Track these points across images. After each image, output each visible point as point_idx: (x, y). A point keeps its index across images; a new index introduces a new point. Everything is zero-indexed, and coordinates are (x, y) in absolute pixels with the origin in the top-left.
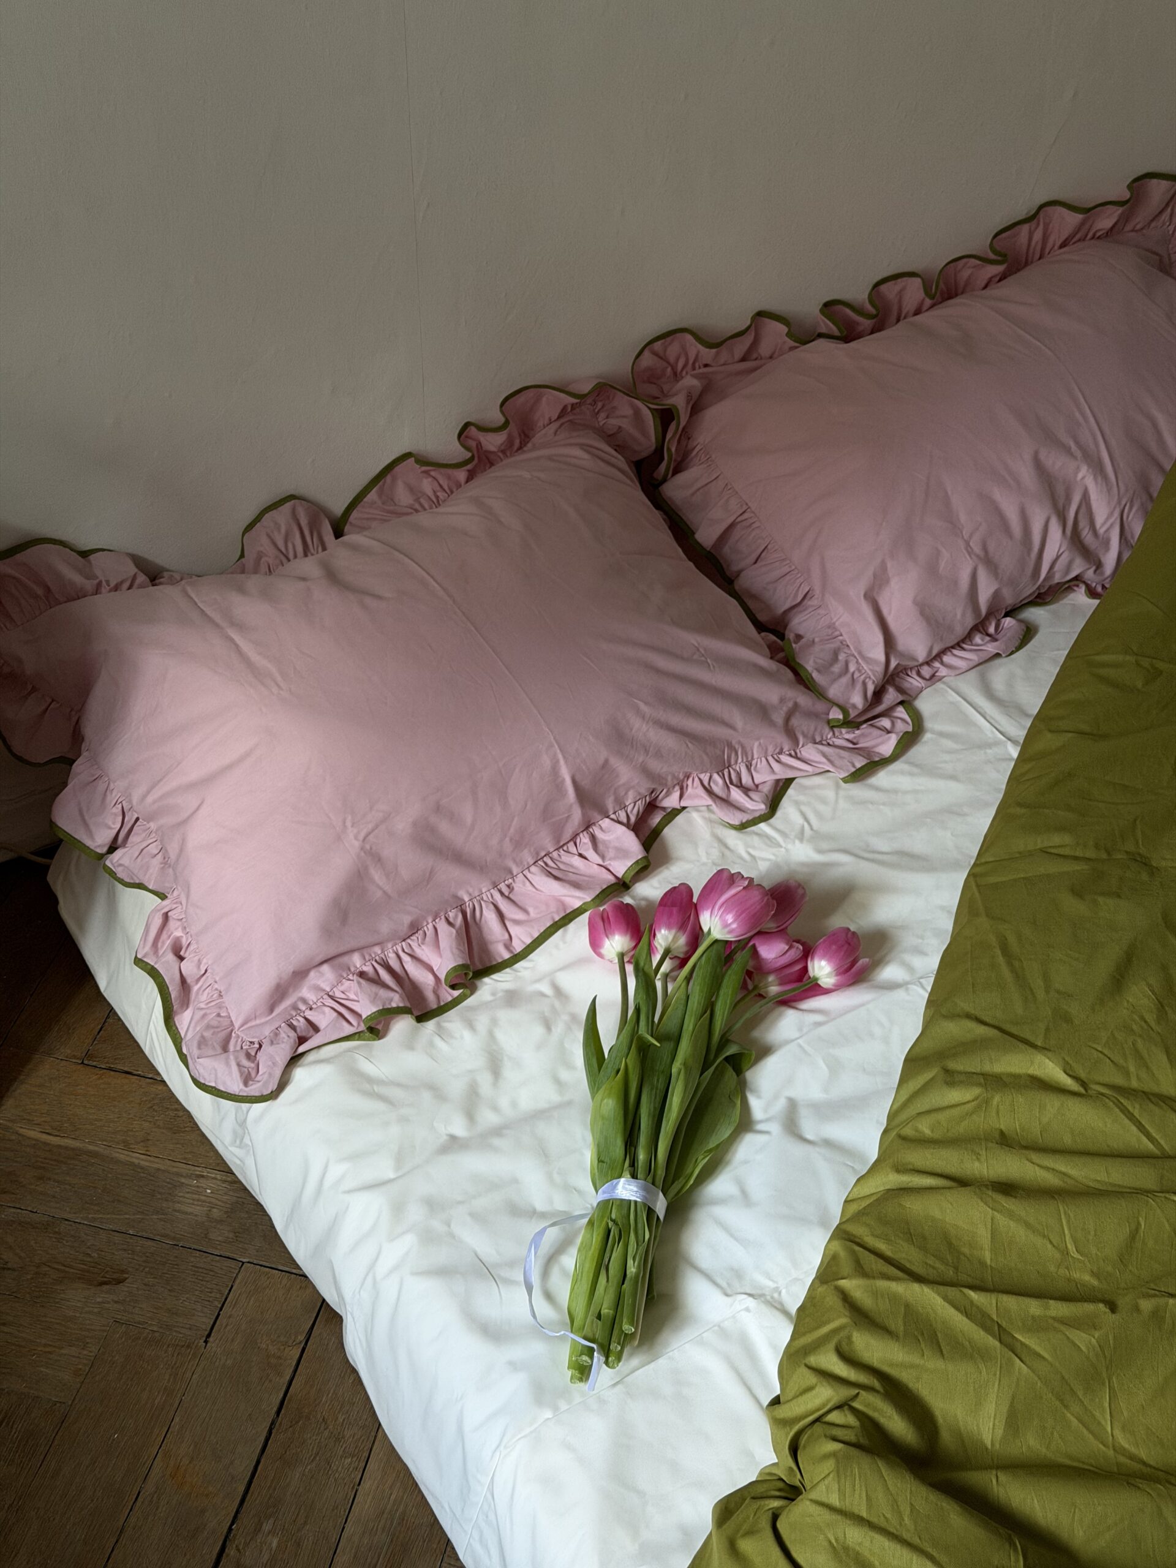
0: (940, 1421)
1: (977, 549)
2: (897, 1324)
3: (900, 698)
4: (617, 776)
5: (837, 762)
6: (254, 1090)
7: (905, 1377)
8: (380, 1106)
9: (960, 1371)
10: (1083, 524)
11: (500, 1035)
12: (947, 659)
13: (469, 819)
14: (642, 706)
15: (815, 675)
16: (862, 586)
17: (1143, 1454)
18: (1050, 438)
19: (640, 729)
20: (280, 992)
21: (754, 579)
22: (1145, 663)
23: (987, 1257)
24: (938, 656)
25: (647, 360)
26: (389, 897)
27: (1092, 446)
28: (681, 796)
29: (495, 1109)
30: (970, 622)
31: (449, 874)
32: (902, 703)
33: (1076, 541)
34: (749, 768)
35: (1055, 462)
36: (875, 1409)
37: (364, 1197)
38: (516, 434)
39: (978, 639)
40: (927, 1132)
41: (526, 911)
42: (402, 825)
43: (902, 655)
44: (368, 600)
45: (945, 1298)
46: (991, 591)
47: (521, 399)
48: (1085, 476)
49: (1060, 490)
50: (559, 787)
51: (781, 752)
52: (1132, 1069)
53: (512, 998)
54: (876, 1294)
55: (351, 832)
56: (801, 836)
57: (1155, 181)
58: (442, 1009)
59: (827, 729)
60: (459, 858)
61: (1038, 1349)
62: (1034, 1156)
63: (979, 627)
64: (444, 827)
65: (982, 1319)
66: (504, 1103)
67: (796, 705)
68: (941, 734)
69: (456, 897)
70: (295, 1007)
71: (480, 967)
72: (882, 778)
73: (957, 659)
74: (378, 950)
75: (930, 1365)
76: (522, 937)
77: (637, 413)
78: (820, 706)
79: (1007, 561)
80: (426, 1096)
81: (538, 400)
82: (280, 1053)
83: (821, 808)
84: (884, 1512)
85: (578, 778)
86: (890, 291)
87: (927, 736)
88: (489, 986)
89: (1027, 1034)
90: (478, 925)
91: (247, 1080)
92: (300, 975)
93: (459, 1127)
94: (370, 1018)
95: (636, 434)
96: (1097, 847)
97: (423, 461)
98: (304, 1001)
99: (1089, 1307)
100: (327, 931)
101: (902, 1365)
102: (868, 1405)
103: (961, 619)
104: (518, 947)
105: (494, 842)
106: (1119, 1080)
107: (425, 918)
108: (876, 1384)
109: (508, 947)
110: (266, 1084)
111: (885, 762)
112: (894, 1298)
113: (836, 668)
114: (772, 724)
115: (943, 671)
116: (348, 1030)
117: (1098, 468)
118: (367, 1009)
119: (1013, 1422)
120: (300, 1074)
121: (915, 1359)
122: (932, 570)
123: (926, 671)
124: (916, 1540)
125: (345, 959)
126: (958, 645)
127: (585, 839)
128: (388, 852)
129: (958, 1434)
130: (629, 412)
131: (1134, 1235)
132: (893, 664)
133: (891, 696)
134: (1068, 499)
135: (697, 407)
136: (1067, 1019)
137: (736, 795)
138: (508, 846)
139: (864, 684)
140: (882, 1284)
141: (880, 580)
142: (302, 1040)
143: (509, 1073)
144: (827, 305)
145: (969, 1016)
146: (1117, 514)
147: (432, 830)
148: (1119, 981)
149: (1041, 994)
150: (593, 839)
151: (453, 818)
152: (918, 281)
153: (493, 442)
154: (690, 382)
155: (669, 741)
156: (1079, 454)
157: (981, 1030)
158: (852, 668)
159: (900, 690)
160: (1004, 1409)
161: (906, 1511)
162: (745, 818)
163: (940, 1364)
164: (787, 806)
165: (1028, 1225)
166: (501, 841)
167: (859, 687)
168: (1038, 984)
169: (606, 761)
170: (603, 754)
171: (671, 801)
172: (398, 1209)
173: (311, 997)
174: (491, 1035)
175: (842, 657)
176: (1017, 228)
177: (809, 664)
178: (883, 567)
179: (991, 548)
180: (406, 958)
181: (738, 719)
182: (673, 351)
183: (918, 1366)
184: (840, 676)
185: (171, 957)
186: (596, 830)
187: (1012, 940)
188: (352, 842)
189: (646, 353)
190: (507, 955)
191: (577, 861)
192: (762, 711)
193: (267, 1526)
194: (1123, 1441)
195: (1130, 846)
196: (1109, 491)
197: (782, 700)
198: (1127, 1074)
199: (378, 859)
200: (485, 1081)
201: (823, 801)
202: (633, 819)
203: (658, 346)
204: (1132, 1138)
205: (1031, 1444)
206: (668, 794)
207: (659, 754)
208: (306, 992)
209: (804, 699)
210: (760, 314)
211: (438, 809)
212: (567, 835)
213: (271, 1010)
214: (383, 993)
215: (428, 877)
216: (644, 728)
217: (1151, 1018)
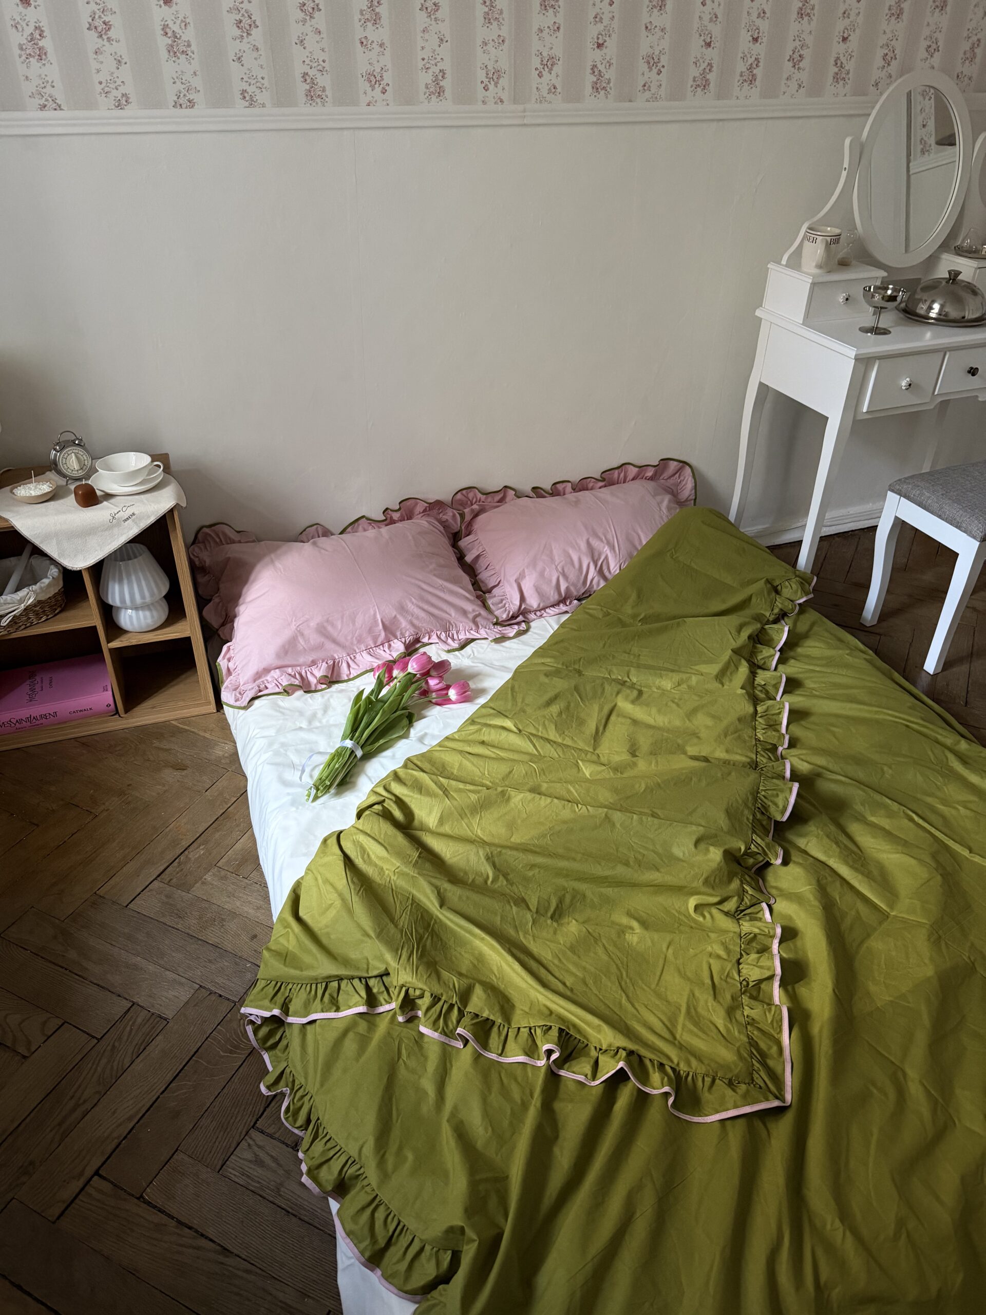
0: (416, 817)
1: (560, 569)
2: (409, 783)
3: (523, 619)
4: (401, 623)
5: (490, 635)
6: (238, 704)
7: (406, 800)
8: (279, 714)
9: (425, 800)
10: (605, 568)
11: (331, 700)
12: (547, 610)
13: (339, 627)
14: (413, 599)
15: (491, 606)
16: (515, 578)
17: (485, 839)
18: (596, 535)
19: (411, 607)
20: (258, 676)
21: (484, 576)
22: (605, 610)
23: (455, 772)
24: (544, 609)
25: (459, 496)
26: (305, 650)
27: (611, 539)
28: (429, 638)
29: (320, 722)
30: (556, 597)
31: (329, 645)
32: (524, 621)
33: (601, 572)
34: (457, 633)
35: (595, 543)
36: (391, 806)
37: (262, 739)
38: (404, 513)
39: (561, 605)
40: (457, 737)
41: (359, 666)
42: (313, 624)
43: (527, 605)
44: (323, 551)
45: (430, 778)
46: (566, 586)
47: (408, 503)
48: (606, 550)
49: (596, 555)
50: (376, 621)
51: (472, 629)
52: (540, 729)
53: (341, 691)
54: (406, 774)
55: (294, 623)
56: (469, 657)
57: (672, 462)
58: (316, 691)
59: (491, 625)
60: (334, 641)
61: (456, 796)
62: (489, 748)
63: (563, 601)
64: (329, 628)
65: (441, 786)
66: (324, 721)
67: (479, 615)
68: (535, 633)
69: (332, 656)
70: (263, 682)
71: (335, 680)
72: (507, 644)
73: (551, 611)
74: (299, 668)
75: (416, 796)
76: (354, 673)
77: (454, 516)
78: (490, 617)
79: (572, 576)
80: (297, 714)
81: (416, 504)
82: (250, 695)
83: (480, 649)
84: (375, 832)
85: (384, 620)
86: (560, 487)
87: (529, 633)
88: (336, 687)
89: (507, 714)
90: (339, 668)
91: (237, 700)
92: (267, 671)
93: (304, 725)
94: (286, 686)
95: (453, 523)
96: (563, 664)
97: (368, 519)
98: (267, 680)
99: (480, 788)
100: (278, 656)
101: (406, 795)
102: (388, 805)
103: (554, 597)
104: (351, 676)
105: (349, 638)
106: (534, 732)
107: (318, 660)
108: (394, 798)
109: (347, 676)
110: (242, 702)
111: (510, 638)
112: (412, 775)
113: (500, 605)
114: (467, 617)
115: (545, 615)
116: (277, 690)
117: (612, 548)
118: (285, 683)
119: (441, 821)
120: (257, 702)
121: (411, 794)
122: (542, 574)
123: (538, 613)
124: (383, 842)
125: (285, 669)
126: (553, 606)
127: (386, 645)
128: (306, 632)
129: (421, 823)
130: (451, 514)
131: (510, 772)
132: (523, 607)
133: (520, 618)
134: (599, 558)
135: (476, 515)
136: (524, 711)
137: (450, 641)
138: (355, 642)
139: (509, 612)
140: (410, 771)
141: (522, 576)
142: (260, 691)
143: (330, 712)
144: (534, 488)
145: (491, 708)
146: (618, 566)
147: (325, 628)
148: (549, 703)
149: (519, 704)
150: (390, 646)
151: (333, 625)
152: (570, 484)
153: (396, 516)
154: (475, 507)
155: (422, 614)
156: (605, 542)
157: (492, 711)
158: (507, 606)
159: (525, 617)
160: (439, 815)
161: (383, 832)
162: (450, 648)
163: (419, 796)
164: (468, 649)
165: (473, 763)
166: (352, 638)
167: (507, 612)
168: (519, 700)
169: (395, 616)
170: (394, 613)
171: (425, 640)
172: (271, 744)
173: (270, 680)
174: (329, 699)
175: (504, 602)
176: (612, 471)
177: (490, 602)
178: (524, 570)
179: (566, 570)
180: (308, 673)
181: (453, 612)
182: (471, 495)
183: (411, 796)
184: (501, 608)
185: (226, 660)
186: (391, 643)
187: (516, 686)
188: (293, 627)
189: (459, 494)
190: (346, 678)
191: (382, 652)
192: (464, 613)
193: (201, 848)
194: (480, 833)
195: (577, 667)
196: (616, 556)
197: (474, 611)
198: (538, 730)
199: (302, 635)
200: (320, 715)
201: (482, 648)
202: (407, 642)
203: (464, 492)
204: (531, 749)
205: (447, 829)
206: (424, 637)
207: (417, 618)
208: (269, 678)
209: (483, 612)
210: (506, 487)
211: (327, 621)
212: (379, 642)
213: (255, 681)
214: (293, 679)
215: (320, 647)
216: (413, 607)
217: (555, 715)
